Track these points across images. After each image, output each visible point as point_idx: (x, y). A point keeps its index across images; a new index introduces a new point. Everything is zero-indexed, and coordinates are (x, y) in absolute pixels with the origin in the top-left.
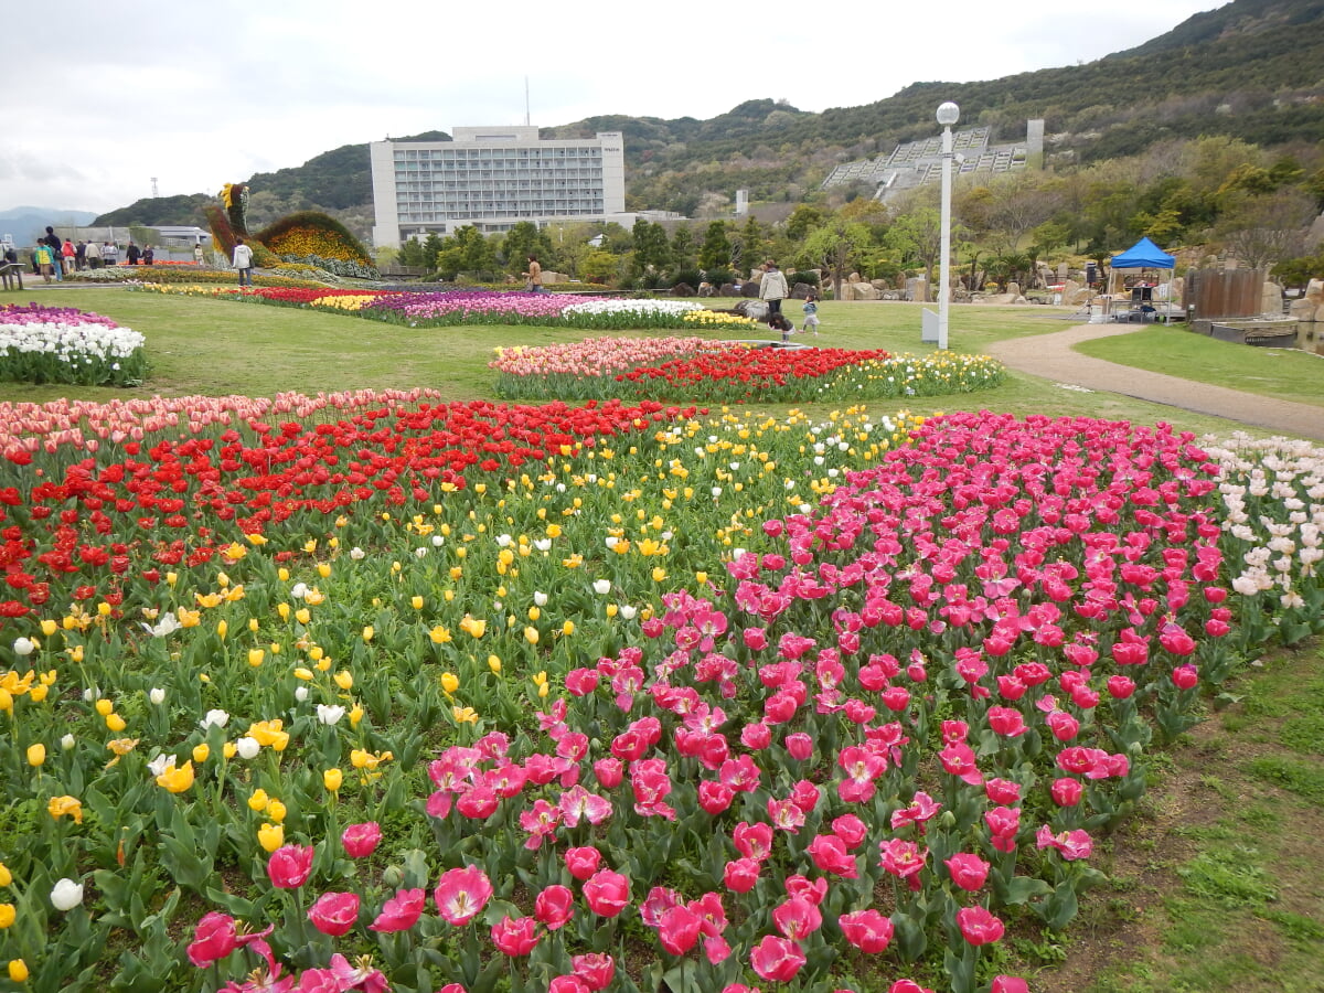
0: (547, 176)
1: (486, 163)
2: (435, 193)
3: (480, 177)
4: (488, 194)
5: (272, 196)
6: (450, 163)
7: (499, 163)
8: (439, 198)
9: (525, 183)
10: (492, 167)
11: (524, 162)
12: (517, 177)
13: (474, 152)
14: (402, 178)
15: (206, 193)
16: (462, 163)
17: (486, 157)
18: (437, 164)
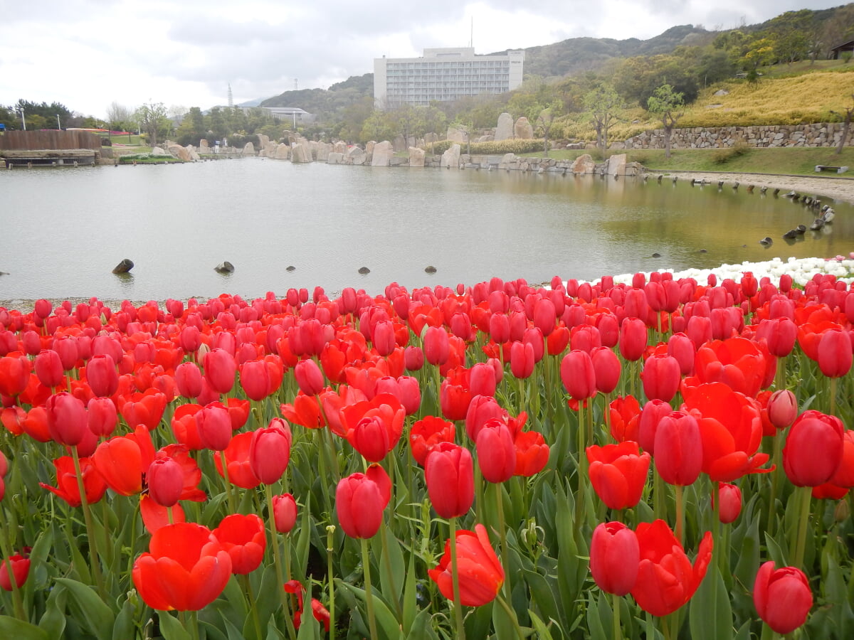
0: (475, 79)
1: (439, 70)
2: (409, 89)
3: (435, 80)
4: (439, 90)
5: (356, 91)
6: (418, 71)
7: (447, 71)
8: (412, 92)
9: (462, 83)
10: (443, 73)
11: (462, 70)
12: (457, 80)
13: (433, 64)
14: (391, 80)
15: (321, 88)
16: (425, 71)
17: (439, 67)
18: (411, 71)
